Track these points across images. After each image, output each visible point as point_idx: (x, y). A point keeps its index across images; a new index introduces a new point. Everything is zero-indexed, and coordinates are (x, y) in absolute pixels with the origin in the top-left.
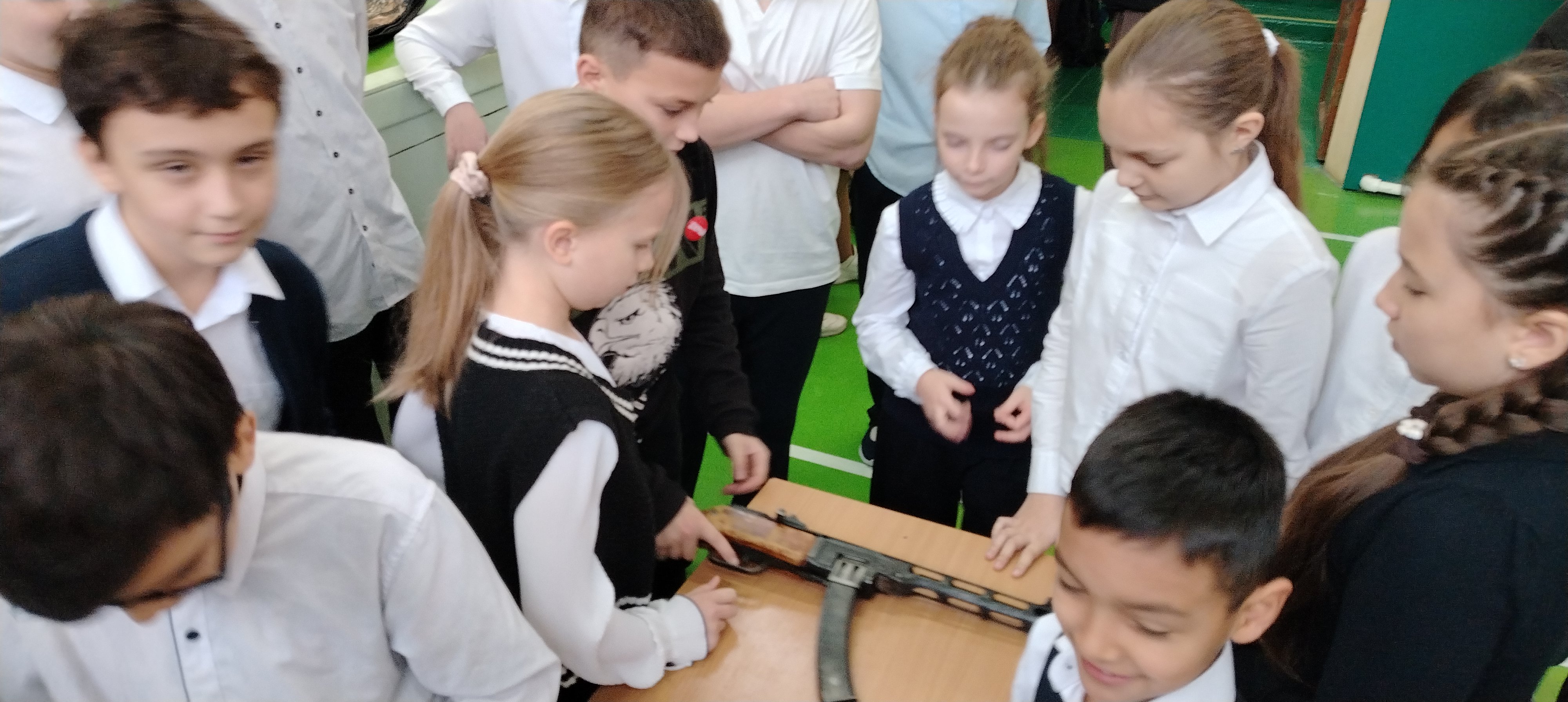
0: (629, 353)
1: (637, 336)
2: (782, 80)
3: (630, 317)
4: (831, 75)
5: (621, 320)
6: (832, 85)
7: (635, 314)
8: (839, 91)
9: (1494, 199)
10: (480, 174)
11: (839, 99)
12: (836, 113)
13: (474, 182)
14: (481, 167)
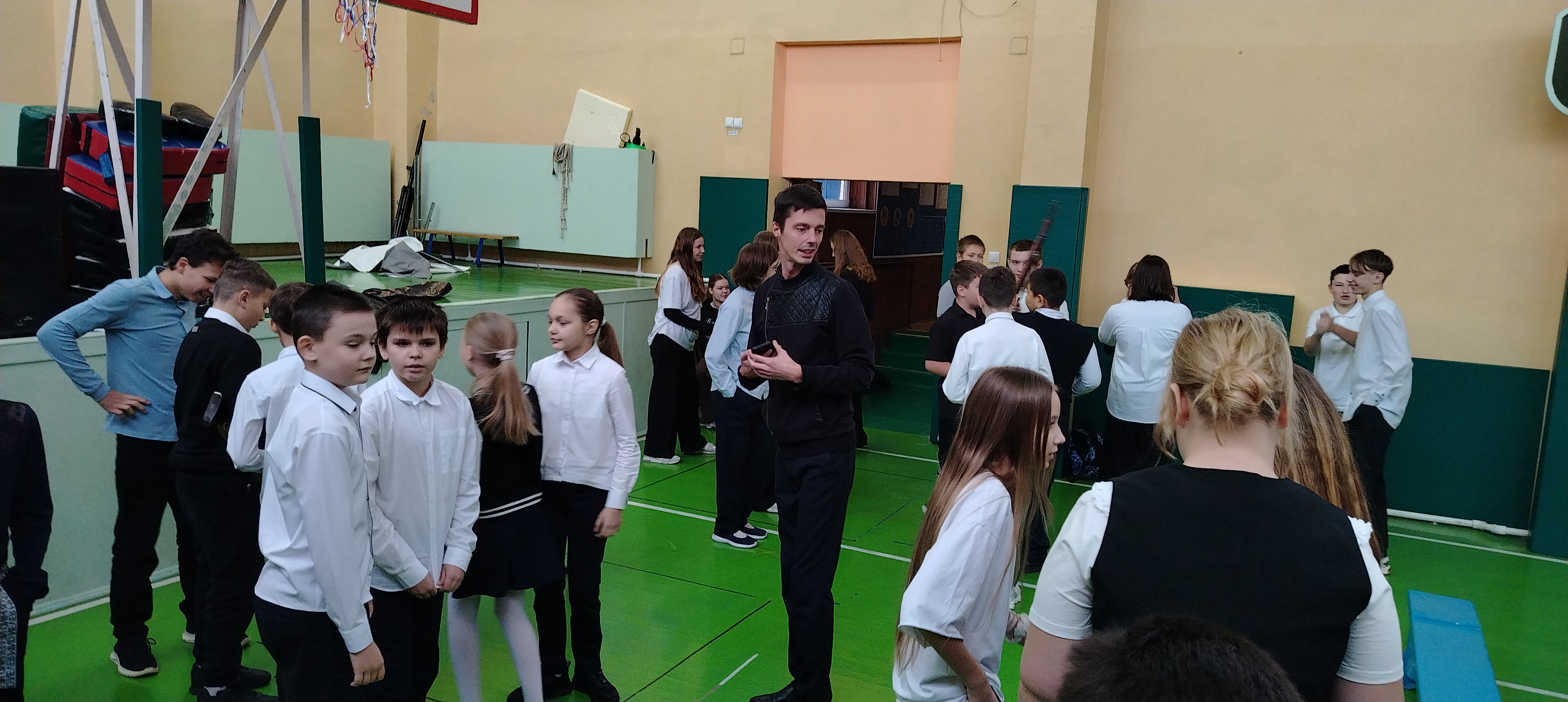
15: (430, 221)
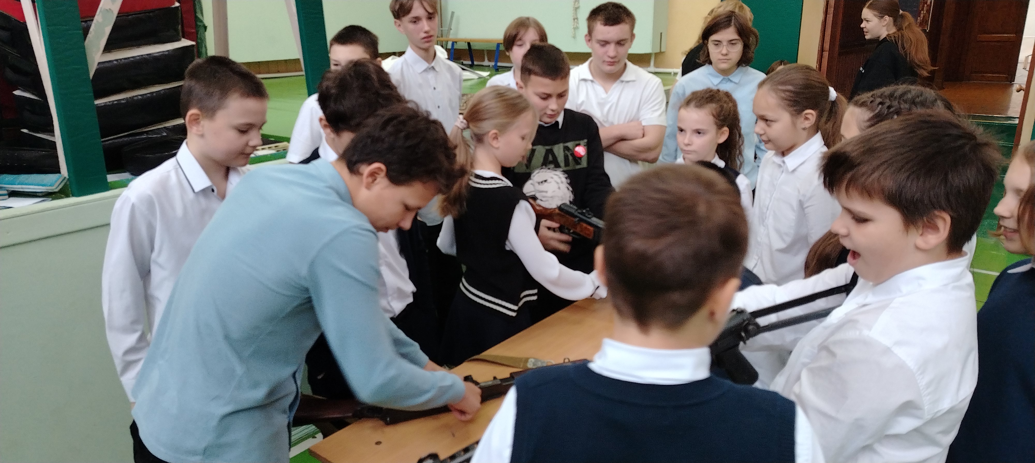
0: (543, 199)
1: (546, 192)
2: (616, 123)
3: (543, 182)
4: (640, 120)
5: (539, 183)
6: (641, 124)
7: (545, 181)
8: (644, 126)
9: (872, 109)
10: (465, 121)
11: (643, 130)
12: (642, 136)
13: (463, 125)
14: (464, 119)
15: (451, 29)
